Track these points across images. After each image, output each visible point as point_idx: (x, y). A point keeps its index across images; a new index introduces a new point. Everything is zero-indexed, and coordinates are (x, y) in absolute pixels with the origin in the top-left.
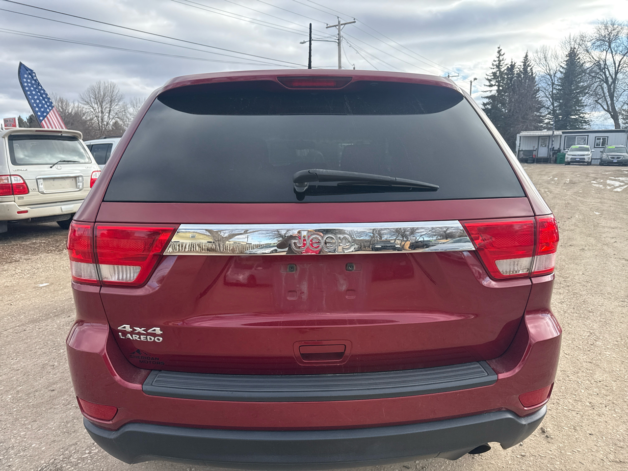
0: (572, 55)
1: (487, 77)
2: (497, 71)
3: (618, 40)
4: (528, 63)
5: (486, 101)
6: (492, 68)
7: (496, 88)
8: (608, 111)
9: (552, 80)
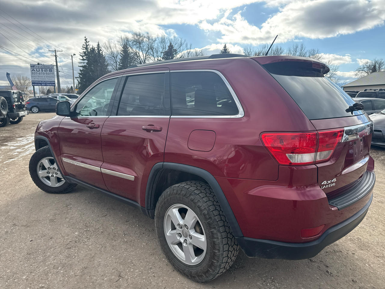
0: (125, 48)
1: (80, 54)
2: (86, 51)
3: (144, 43)
4: (100, 49)
5: (82, 69)
6: (82, 49)
7: (86, 61)
9: (115, 60)
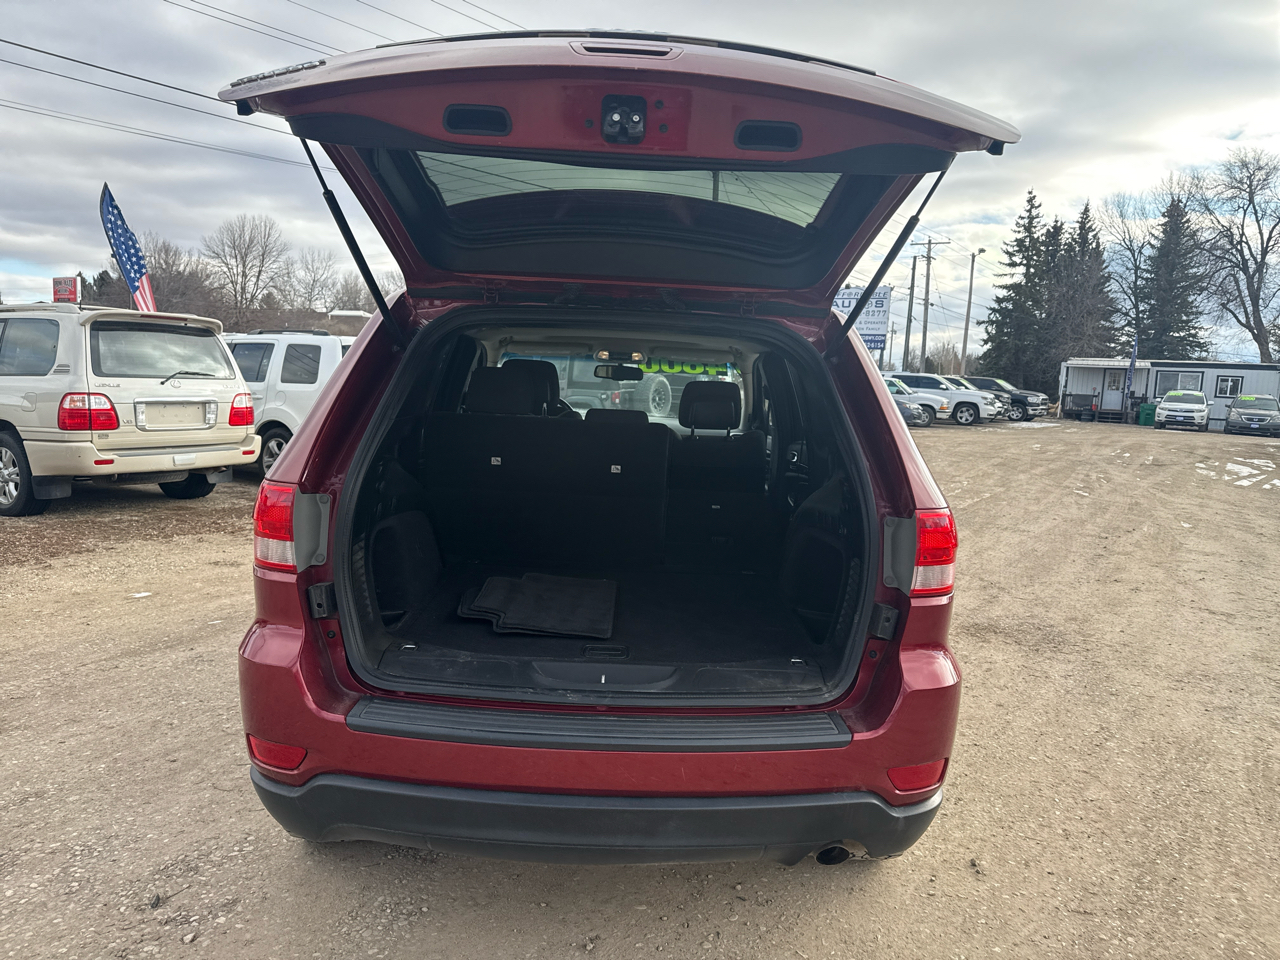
0: (1175, 213)
1: (1005, 247)
2: (1026, 237)
3: (1267, 191)
4: (1090, 224)
5: (1003, 293)
6: (1015, 231)
7: (1022, 269)
8: (1247, 326)
9: (1135, 260)
